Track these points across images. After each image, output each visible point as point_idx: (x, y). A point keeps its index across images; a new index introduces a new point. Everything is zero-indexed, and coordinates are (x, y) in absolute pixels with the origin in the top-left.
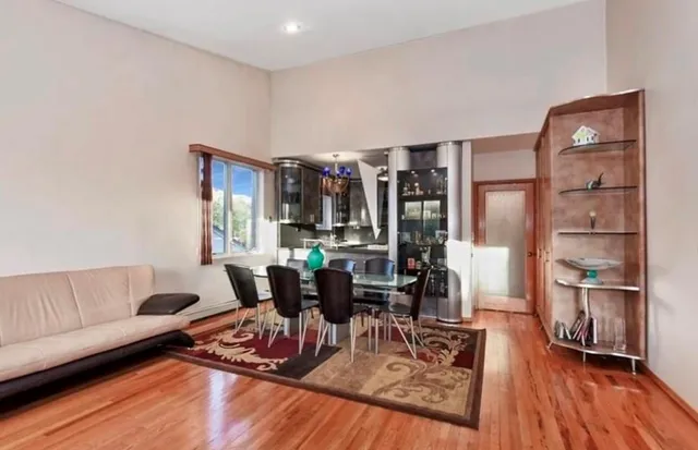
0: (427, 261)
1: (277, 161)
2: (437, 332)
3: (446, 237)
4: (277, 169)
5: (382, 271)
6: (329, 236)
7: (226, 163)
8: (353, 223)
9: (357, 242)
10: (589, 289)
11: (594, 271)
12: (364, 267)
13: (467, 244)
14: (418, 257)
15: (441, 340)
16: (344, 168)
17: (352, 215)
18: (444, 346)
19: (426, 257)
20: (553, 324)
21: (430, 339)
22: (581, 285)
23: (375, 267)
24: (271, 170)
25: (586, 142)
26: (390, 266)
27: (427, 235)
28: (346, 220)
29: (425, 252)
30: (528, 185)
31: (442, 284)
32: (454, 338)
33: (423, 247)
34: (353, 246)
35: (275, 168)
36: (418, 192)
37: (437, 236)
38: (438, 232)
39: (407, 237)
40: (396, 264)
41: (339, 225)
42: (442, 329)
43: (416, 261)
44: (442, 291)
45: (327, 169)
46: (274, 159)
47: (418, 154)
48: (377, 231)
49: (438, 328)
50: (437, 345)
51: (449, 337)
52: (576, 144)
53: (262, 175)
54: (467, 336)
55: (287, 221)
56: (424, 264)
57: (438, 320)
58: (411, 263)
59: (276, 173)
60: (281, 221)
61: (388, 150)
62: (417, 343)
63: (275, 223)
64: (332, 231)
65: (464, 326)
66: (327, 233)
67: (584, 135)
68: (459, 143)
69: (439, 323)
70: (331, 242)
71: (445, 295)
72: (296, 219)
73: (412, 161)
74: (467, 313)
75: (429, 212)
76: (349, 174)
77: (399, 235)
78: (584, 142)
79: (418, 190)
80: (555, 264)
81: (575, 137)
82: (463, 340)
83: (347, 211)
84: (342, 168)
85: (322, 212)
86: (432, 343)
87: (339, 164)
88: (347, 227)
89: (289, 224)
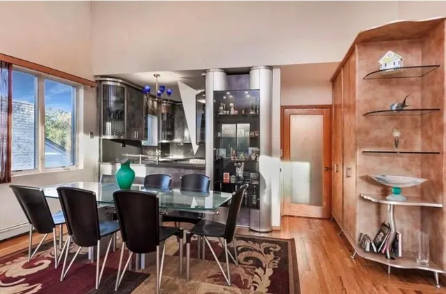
0: (241, 175)
1: (99, 79)
2: (250, 244)
3: (258, 153)
4: (99, 86)
5: (198, 188)
6: (155, 151)
7: (37, 75)
8: (177, 140)
9: (181, 157)
10: (394, 205)
11: (399, 188)
12: (180, 183)
13: (276, 159)
14: (233, 172)
15: (255, 254)
16: (164, 87)
17: (176, 132)
18: (258, 264)
19: (240, 172)
20: (357, 236)
21: (245, 254)
22: (386, 202)
23: (191, 183)
24: (92, 87)
25: (392, 66)
26: (206, 181)
27: (241, 151)
28: (171, 137)
29: (239, 167)
30: (325, 110)
31: (254, 197)
32: (267, 251)
33: (237, 162)
34: (176, 161)
35: (96, 85)
36: (233, 112)
37: (250, 152)
38: (250, 149)
39: (222, 152)
40: (212, 179)
41: (165, 141)
42: (254, 240)
43: (231, 175)
44: (254, 203)
45: (147, 88)
46: (96, 76)
47: (233, 77)
48: (195, 148)
49: (250, 239)
50: (251, 262)
51: (262, 251)
52: (383, 68)
53: (82, 91)
54: (278, 248)
55: (109, 137)
56: (238, 178)
57: (251, 230)
58: (227, 177)
59: (98, 90)
60: (104, 137)
61: (205, 71)
62: (231, 261)
63: (96, 138)
64: (158, 147)
65: (274, 235)
66: (153, 148)
67: (391, 60)
68: (271, 68)
69: (252, 234)
70: (156, 156)
71: (257, 206)
72: (119, 134)
73: (228, 83)
74: (276, 222)
75: (243, 131)
76: (169, 94)
77: (215, 152)
78: (390, 66)
79: (232, 109)
80: (359, 180)
81: (382, 62)
82: (275, 253)
83: (172, 129)
84: (163, 88)
85: (146, 129)
86: (247, 259)
87: (159, 84)
88: (173, 143)
89: (112, 140)
